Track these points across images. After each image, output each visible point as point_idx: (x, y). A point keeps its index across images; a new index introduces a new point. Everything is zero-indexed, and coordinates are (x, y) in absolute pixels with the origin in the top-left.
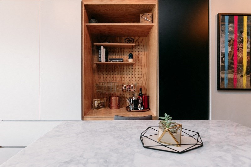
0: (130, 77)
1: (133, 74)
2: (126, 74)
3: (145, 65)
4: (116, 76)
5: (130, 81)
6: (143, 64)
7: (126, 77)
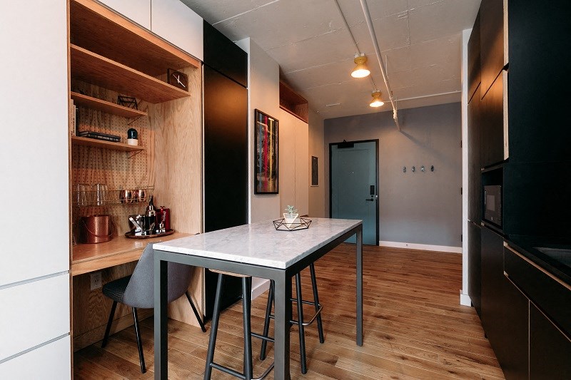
0: (125, 175)
1: (131, 169)
2: (114, 167)
3: (153, 154)
4: (94, 170)
5: (125, 182)
6: (149, 153)
7: (115, 174)
